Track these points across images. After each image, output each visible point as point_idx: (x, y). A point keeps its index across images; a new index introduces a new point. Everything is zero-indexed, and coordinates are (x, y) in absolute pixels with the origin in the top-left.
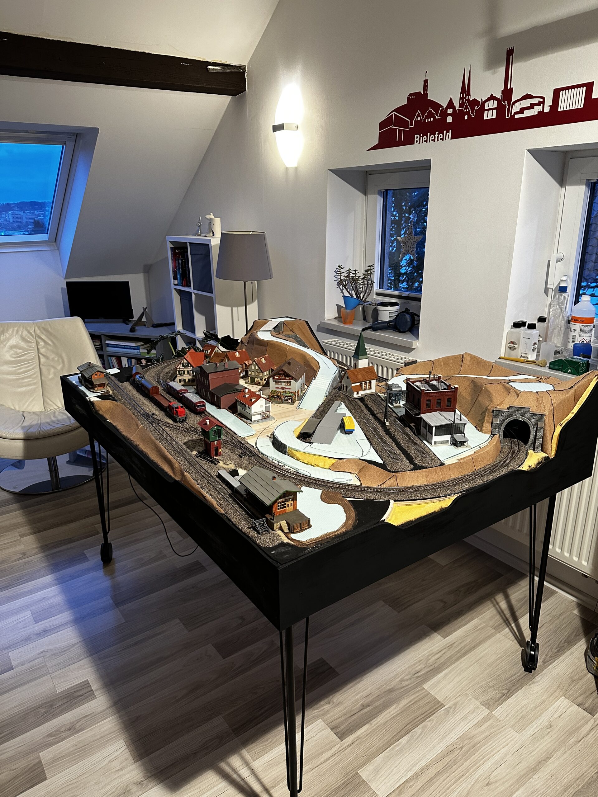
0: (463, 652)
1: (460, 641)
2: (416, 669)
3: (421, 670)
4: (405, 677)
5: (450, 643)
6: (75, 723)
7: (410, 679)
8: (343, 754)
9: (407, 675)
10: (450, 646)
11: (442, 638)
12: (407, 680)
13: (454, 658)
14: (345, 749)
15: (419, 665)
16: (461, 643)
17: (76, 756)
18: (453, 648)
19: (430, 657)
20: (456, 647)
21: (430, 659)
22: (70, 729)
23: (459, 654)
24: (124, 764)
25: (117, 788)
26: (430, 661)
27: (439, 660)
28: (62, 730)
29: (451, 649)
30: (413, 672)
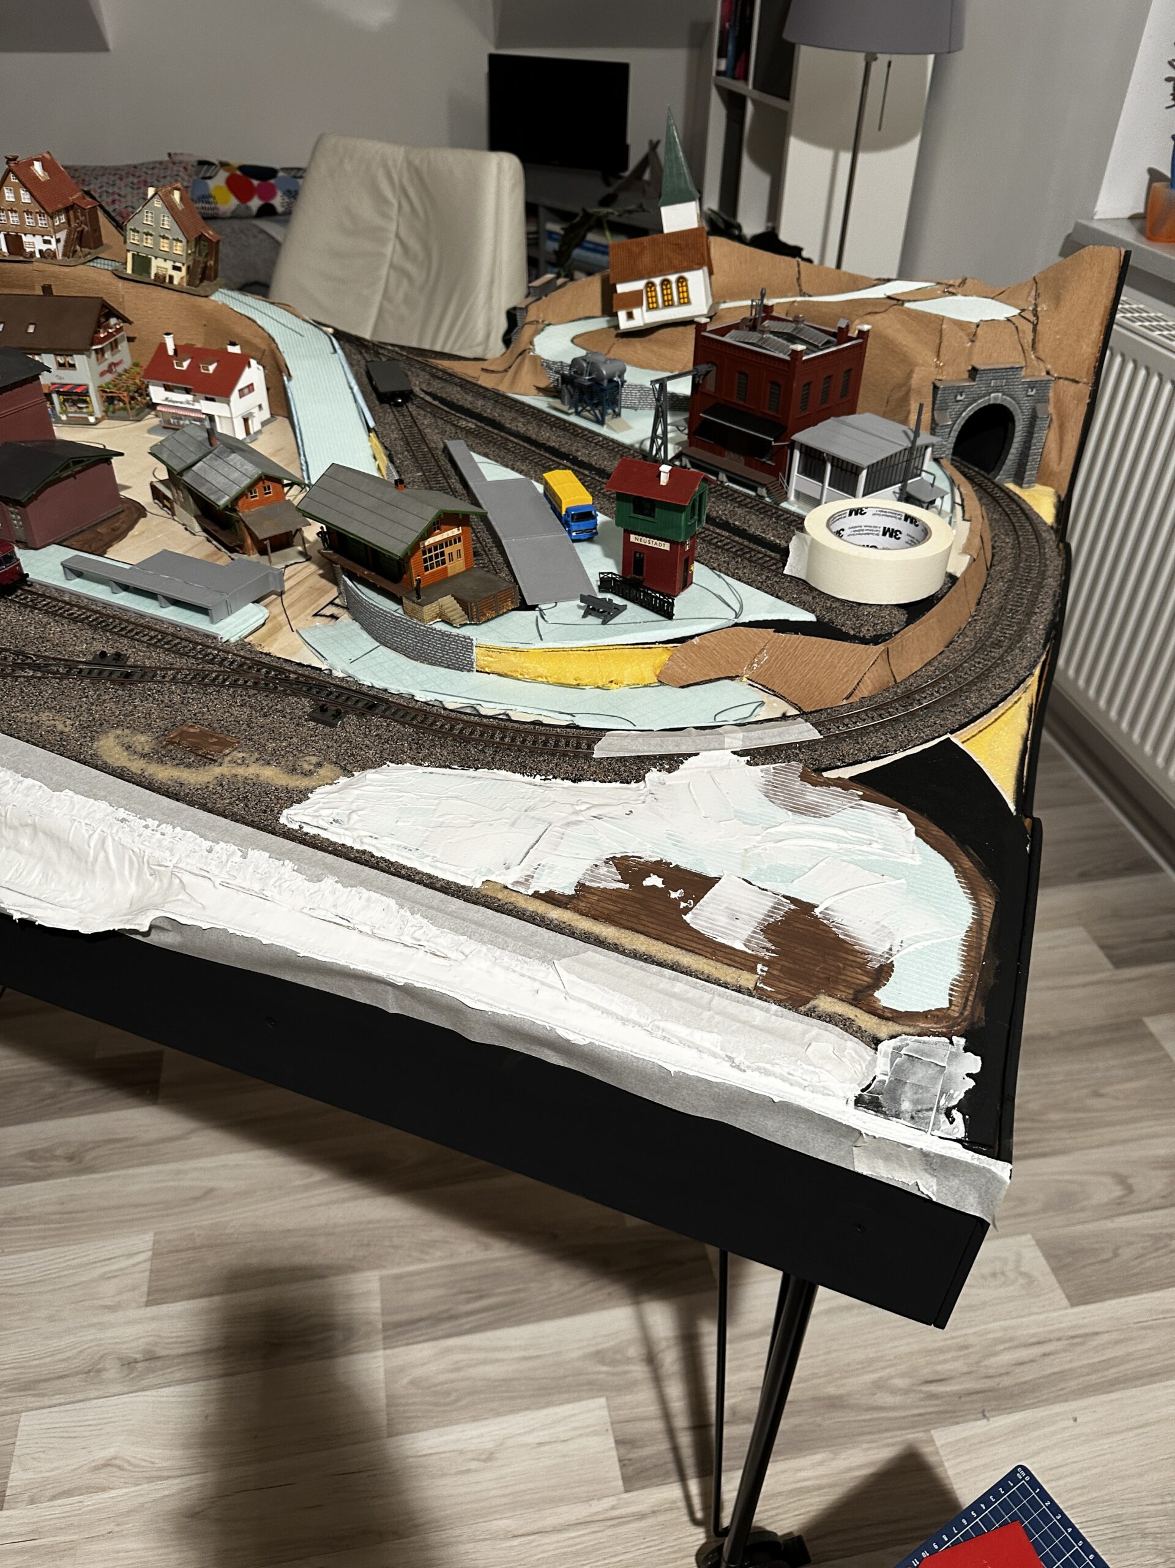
0: (1111, 1373)
1: (1115, 1336)
2: (939, 1368)
3: (952, 1378)
4: (892, 1377)
5: (1085, 1326)
6: (90, 1146)
7: (906, 1392)
8: (609, 1532)
9: (902, 1375)
10: (1080, 1339)
11: (1065, 1302)
12: (894, 1391)
13: (1073, 1384)
14: (623, 1520)
15: (954, 1359)
16: (1117, 1342)
17: (49, 1229)
18: (1085, 1348)
19: (1001, 1347)
20: (1095, 1349)
21: (995, 1354)
22: (70, 1158)
23: (1094, 1377)
24: (125, 1296)
25: (80, 1352)
26: (993, 1360)
27: (1022, 1368)
28: (59, 1152)
29: (1079, 1349)
30: (926, 1373)
